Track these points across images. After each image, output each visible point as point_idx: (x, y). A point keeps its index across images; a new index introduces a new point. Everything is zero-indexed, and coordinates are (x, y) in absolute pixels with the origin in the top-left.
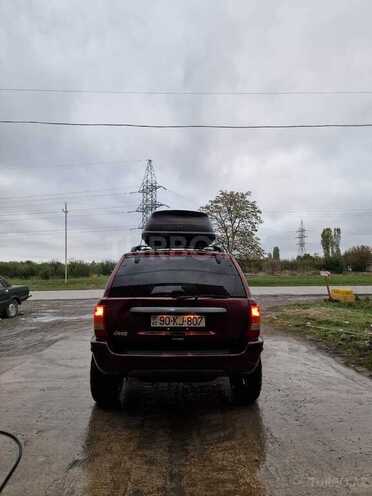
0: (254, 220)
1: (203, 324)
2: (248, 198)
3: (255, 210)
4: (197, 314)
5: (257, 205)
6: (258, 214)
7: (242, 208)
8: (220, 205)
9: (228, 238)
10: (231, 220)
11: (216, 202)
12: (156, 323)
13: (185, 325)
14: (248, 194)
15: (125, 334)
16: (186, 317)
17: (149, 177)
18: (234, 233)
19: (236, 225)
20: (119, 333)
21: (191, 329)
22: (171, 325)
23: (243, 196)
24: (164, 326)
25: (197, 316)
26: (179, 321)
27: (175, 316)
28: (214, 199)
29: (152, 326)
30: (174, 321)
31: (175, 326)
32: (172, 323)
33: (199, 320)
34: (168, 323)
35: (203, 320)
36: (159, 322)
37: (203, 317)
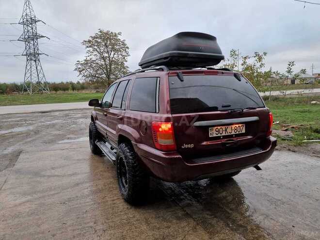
0: (124, 54)
1: (244, 131)
2: (119, 37)
3: (124, 47)
5: (126, 42)
6: (127, 50)
8: (99, 40)
9: (106, 66)
10: (108, 52)
12: (213, 133)
13: (233, 133)
14: (119, 34)
15: (192, 146)
16: (233, 126)
19: (112, 56)
20: (186, 146)
21: (237, 135)
22: (224, 134)
23: (116, 35)
24: (219, 135)
25: (240, 125)
26: (229, 130)
27: (226, 127)
28: (94, 35)
29: (210, 136)
30: (226, 130)
31: (227, 134)
32: (224, 132)
33: (241, 128)
34: (221, 133)
35: (244, 128)
36: (215, 132)
37: (244, 125)
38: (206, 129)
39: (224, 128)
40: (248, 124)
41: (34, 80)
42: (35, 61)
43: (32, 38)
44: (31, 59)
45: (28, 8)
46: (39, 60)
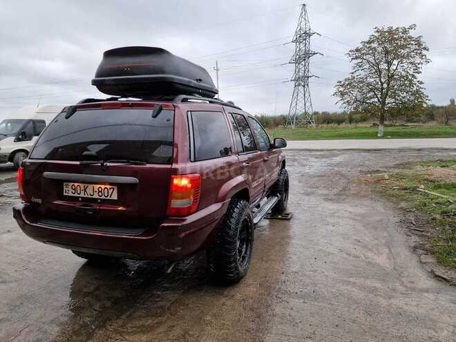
1: (115, 197)
2: (412, 33)
3: (420, 47)
4: (111, 184)
6: (424, 52)
7: (403, 47)
8: (375, 45)
9: (382, 84)
10: (387, 62)
11: (369, 42)
12: (68, 191)
13: (96, 196)
14: (413, 27)
16: (97, 186)
17: (303, 23)
18: (391, 77)
19: (393, 67)
21: (103, 201)
22: (82, 195)
23: (405, 31)
24: (76, 195)
25: (108, 187)
26: (89, 190)
27: (86, 185)
28: (367, 39)
29: (65, 194)
30: (85, 190)
31: (86, 196)
32: (82, 192)
33: (110, 191)
34: (79, 192)
35: (116, 191)
36: (71, 190)
37: (116, 188)
38: (59, 183)
39: (82, 185)
40: (121, 187)
41: (300, 111)
42: (304, 86)
43: (304, 57)
44: (299, 85)
45: (303, 19)
46: (307, 85)
